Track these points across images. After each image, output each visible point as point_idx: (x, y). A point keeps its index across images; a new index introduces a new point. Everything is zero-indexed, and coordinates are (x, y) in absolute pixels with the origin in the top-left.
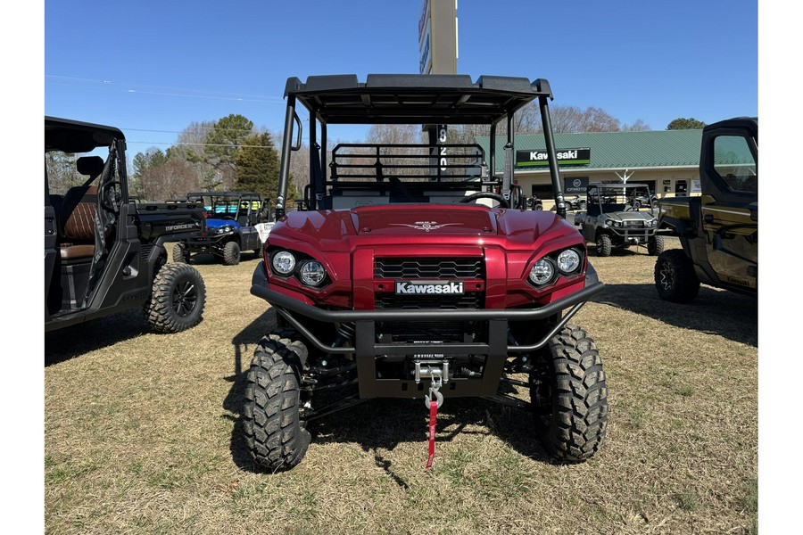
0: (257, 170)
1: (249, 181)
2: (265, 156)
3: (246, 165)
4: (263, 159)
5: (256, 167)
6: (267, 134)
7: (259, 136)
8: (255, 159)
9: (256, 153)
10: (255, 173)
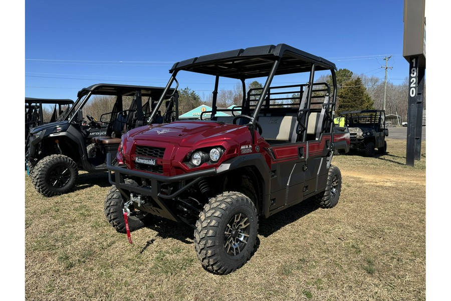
0: (350, 100)
1: (345, 107)
2: (356, 91)
3: (344, 98)
4: (354, 94)
5: (350, 99)
6: (359, 79)
7: (354, 80)
8: (350, 94)
9: (351, 90)
10: (349, 102)
